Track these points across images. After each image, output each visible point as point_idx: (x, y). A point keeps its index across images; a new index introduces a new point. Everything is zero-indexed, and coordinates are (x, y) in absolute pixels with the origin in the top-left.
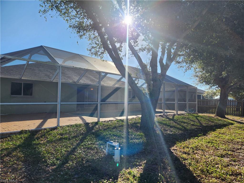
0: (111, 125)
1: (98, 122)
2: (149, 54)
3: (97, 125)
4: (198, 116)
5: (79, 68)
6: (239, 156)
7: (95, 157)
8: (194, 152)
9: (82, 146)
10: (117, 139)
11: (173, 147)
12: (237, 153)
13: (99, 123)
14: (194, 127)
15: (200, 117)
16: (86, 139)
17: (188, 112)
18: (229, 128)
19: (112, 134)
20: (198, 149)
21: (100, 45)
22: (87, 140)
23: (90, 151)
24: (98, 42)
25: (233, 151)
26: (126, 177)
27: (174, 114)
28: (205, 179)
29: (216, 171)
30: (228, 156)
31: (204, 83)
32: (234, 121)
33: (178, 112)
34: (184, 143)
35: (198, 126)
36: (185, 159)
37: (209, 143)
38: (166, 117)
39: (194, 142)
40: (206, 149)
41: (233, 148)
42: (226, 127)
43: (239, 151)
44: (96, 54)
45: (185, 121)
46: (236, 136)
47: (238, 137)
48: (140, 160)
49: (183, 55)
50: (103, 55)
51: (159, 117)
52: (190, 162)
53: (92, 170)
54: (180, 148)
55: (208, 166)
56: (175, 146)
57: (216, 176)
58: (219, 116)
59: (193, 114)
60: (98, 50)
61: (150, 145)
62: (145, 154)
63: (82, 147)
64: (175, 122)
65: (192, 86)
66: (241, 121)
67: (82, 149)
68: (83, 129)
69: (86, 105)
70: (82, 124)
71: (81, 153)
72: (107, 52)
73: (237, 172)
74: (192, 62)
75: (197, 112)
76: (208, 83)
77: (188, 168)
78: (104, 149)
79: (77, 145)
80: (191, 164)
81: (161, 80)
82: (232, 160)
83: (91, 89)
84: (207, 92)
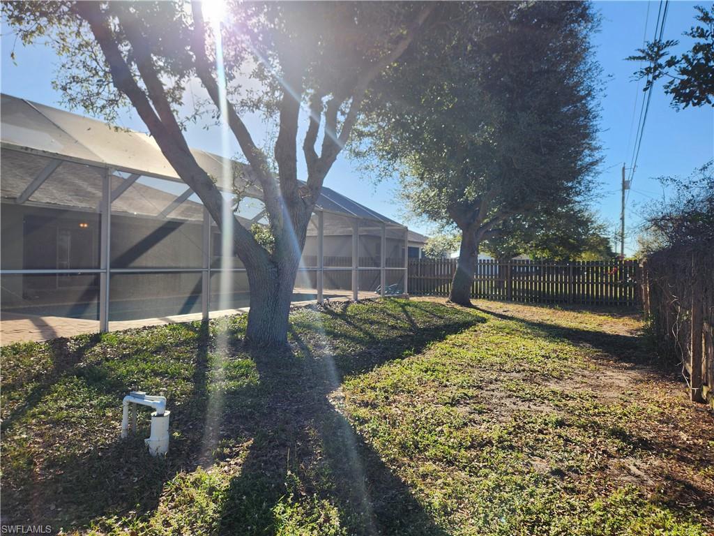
0: (148, 342)
1: (100, 334)
2: (271, 120)
3: (98, 345)
4: (409, 305)
5: (22, 148)
6: (491, 399)
7: (80, 448)
8: (387, 398)
9: (34, 416)
10: (166, 383)
11: (335, 391)
12: (487, 390)
13: (104, 337)
14: (394, 334)
15: (413, 306)
16: (49, 394)
17: (384, 294)
18: (476, 331)
19: (148, 371)
20: (400, 389)
21: (101, 74)
22: (52, 397)
23: (61, 431)
24: (94, 64)
25: (480, 388)
26: (185, 496)
27: (347, 300)
28: (409, 466)
29: (435, 441)
30: (468, 402)
31: (425, 216)
32: (488, 313)
33: (359, 295)
34: (366, 378)
35: (405, 329)
36: (363, 421)
37: (426, 372)
38: (326, 308)
39: (391, 373)
40: (419, 388)
41: (481, 381)
42: (471, 329)
43: (492, 387)
44: (88, 103)
45: (375, 318)
46: (489, 350)
47: (494, 353)
48: (235, 440)
49: (371, 135)
50: (116, 108)
51: (305, 310)
52: (375, 427)
53: (65, 491)
54: (353, 393)
55: (419, 431)
56: (342, 388)
57: (435, 454)
58: (458, 303)
59: (396, 299)
60: (96, 91)
61: (269, 394)
62: (254, 419)
63: (34, 421)
64: (348, 322)
65: (395, 223)
66: (504, 313)
67: (30, 428)
68: (42, 362)
69: (64, 278)
70: (38, 343)
71: (25, 440)
72: (128, 100)
73: (482, 439)
74: (394, 154)
75: (406, 293)
76: (434, 215)
77: (368, 444)
78: (116, 420)
79: (13, 415)
80: (379, 432)
81: (309, 204)
82: (475, 409)
83: (82, 225)
84: (433, 241)
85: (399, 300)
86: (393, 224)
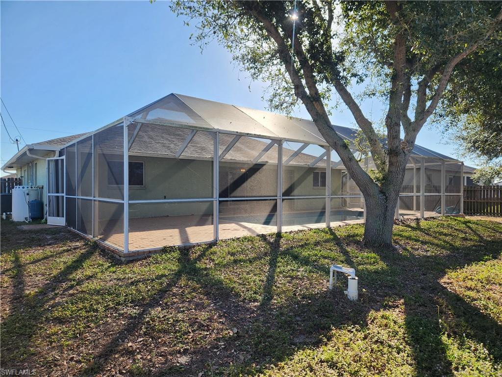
8: (485, 287)
11: (443, 278)
14: (469, 244)
17: (444, 214)
20: (492, 282)
27: (415, 218)
33: (424, 214)
34: (462, 272)
35: (475, 240)
36: (474, 299)
38: (404, 223)
39: (480, 271)
45: (445, 231)
48: (393, 298)
54: (457, 281)
56: (447, 277)
59: (456, 218)
63: (281, 275)
64: (426, 233)
65: (453, 159)
75: (462, 213)
81: (407, 153)
83: (242, 170)
84: (481, 171)
85: (459, 219)
86: (449, 160)
